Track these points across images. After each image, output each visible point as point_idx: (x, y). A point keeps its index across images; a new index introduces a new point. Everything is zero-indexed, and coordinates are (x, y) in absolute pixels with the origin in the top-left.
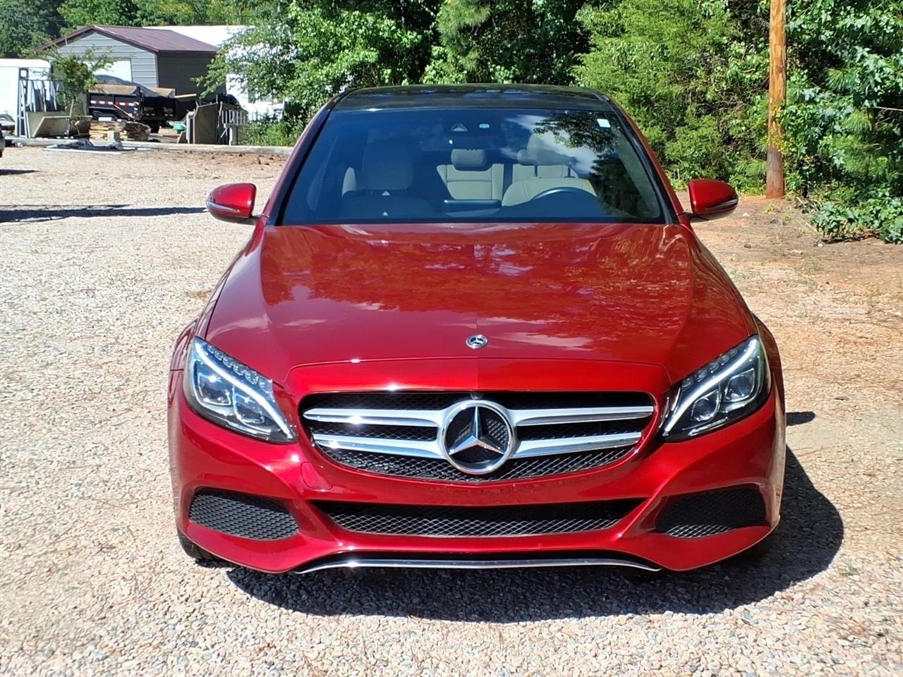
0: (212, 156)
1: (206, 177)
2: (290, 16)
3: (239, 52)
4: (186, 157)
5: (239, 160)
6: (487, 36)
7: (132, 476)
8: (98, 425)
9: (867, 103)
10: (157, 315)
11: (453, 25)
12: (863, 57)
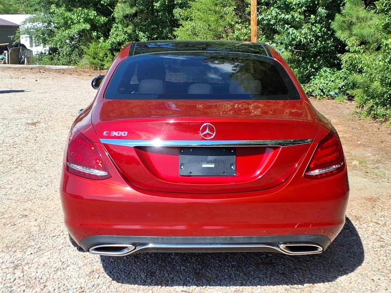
0: (18, 69)
1: (18, 78)
2: (51, 11)
3: (29, 25)
4: (7, 70)
5: (31, 71)
6: (136, 20)
7: (26, 191)
8: (6, 173)
9: (290, 48)
10: (17, 132)
11: (121, 14)
12: (288, 29)
